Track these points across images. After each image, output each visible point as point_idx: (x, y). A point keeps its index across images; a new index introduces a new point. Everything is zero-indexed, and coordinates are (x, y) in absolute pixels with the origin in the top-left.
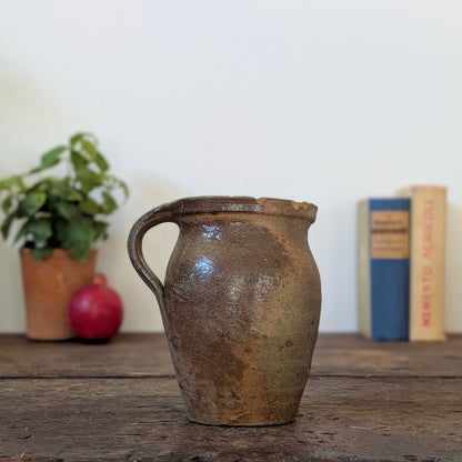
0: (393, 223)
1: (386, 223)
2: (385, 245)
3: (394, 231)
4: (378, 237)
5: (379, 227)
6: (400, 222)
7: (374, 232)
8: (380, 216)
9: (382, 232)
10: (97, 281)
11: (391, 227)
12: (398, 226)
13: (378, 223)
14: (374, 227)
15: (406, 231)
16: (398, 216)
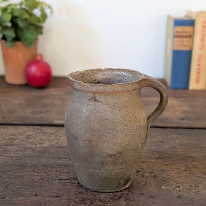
0: (186, 32)
1: (182, 32)
2: (180, 43)
3: (186, 37)
4: (177, 39)
5: (178, 34)
6: (189, 32)
7: (176, 36)
8: (179, 29)
9: (180, 37)
10: (38, 58)
11: (184, 34)
12: (188, 34)
13: (178, 32)
14: (176, 34)
15: (191, 36)
16: (188, 29)
